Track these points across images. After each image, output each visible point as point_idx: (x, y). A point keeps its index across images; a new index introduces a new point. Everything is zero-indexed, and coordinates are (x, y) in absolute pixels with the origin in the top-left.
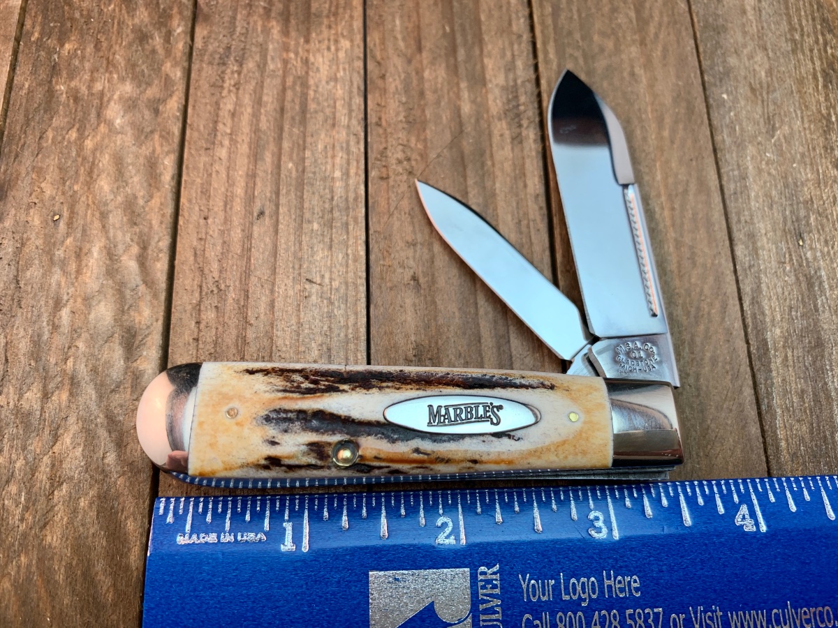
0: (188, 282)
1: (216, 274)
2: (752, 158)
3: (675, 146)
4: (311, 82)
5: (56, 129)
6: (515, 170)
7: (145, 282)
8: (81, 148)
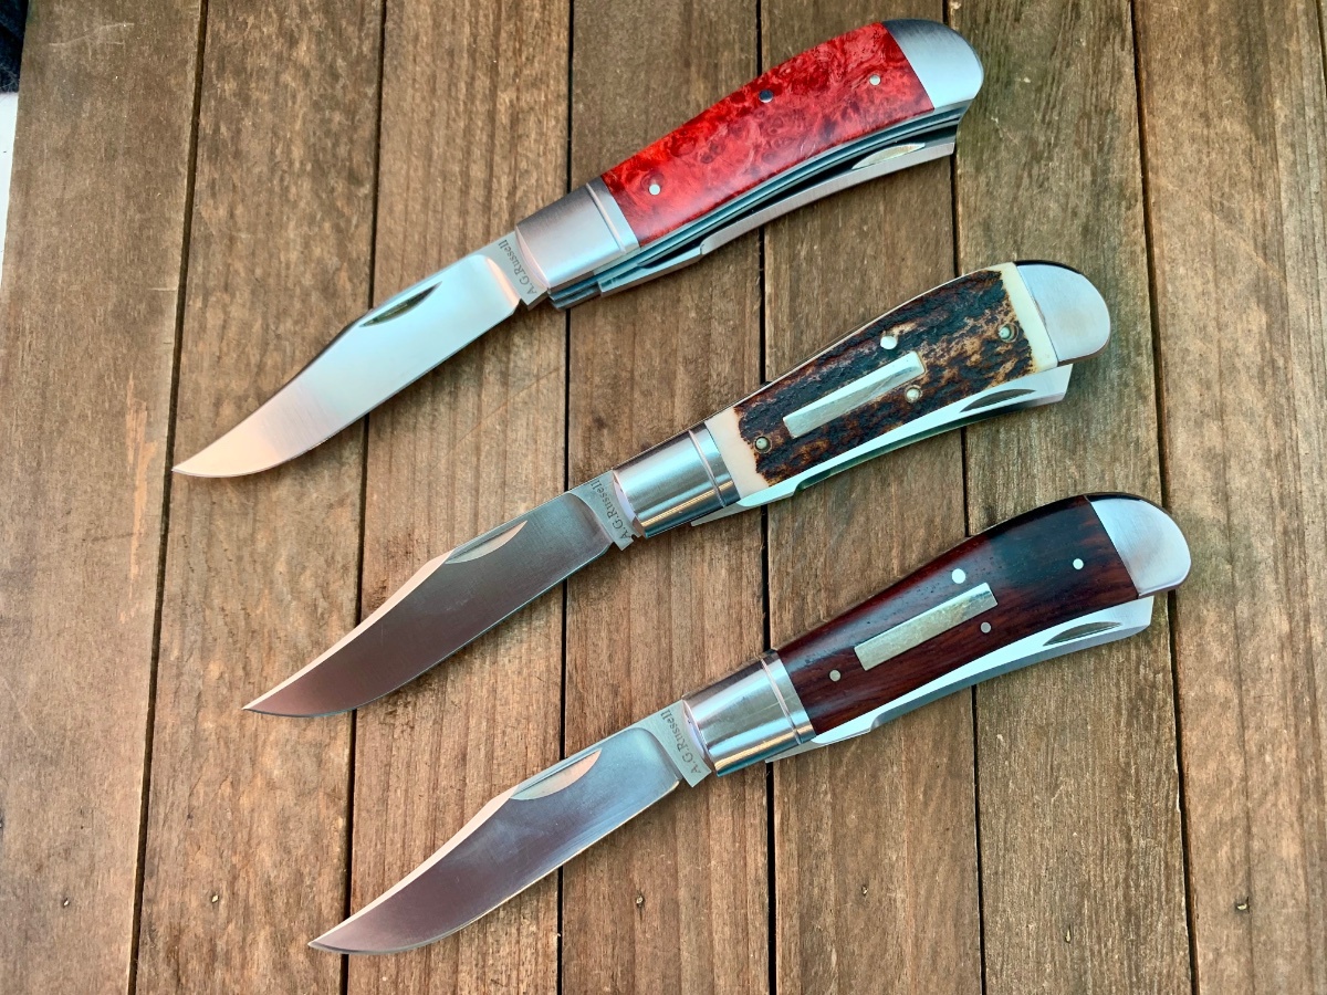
0: (363, 980)
1: (393, 970)
2: (1024, 825)
3: (930, 810)
4: (498, 717)
5: (207, 784)
6: (734, 842)
7: (316, 980)
8: (235, 810)
